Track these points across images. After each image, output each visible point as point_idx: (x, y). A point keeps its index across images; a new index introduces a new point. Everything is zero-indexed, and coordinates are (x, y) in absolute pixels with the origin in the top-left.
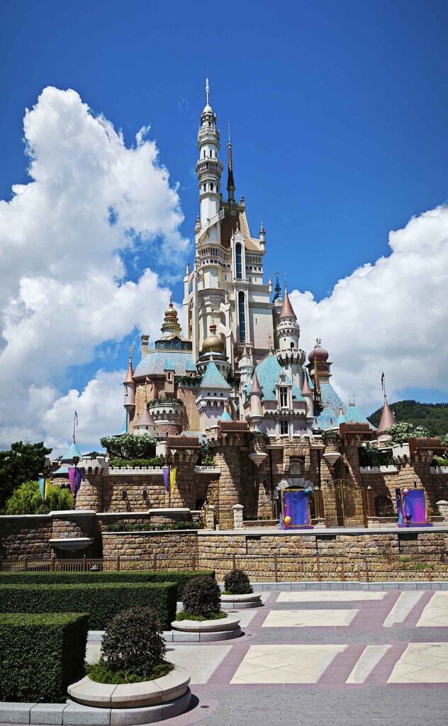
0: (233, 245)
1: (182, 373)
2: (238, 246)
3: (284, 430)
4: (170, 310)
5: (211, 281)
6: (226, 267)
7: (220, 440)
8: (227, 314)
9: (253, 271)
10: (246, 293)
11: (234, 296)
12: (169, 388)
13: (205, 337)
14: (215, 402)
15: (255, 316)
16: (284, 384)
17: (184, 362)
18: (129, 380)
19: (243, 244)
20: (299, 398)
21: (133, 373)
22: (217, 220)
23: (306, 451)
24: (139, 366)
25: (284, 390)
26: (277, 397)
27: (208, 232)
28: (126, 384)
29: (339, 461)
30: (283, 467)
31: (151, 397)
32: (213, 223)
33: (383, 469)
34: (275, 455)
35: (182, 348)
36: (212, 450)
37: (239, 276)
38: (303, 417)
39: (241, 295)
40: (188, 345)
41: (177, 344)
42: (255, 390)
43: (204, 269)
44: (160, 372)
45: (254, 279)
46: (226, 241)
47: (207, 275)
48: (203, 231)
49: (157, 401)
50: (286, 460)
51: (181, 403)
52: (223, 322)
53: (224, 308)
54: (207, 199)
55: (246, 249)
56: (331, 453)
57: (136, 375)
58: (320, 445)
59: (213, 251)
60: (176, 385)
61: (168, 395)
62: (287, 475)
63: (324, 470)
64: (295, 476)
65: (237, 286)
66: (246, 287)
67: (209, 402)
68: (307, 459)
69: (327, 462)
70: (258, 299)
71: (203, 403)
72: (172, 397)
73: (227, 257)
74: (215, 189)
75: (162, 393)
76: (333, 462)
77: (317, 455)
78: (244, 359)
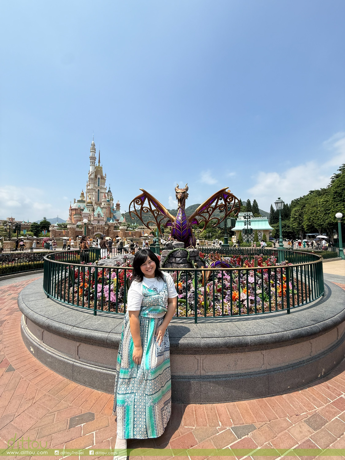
1: (82, 208)
2: (99, 178)
3: (98, 223)
4: (82, 192)
5: (91, 187)
6: (95, 183)
8: (94, 195)
9: (103, 184)
10: (100, 189)
11: (97, 190)
13: (88, 200)
15: (102, 195)
17: (83, 205)
20: (102, 216)
22: (93, 172)
23: (101, 227)
27: (91, 174)
31: (74, 213)
36: (82, 226)
38: (103, 220)
40: (84, 202)
42: (93, 214)
43: (90, 183)
44: (77, 208)
46: (96, 177)
50: (96, 228)
51: (81, 215)
54: (91, 166)
57: (72, 208)
58: (104, 226)
59: (92, 179)
60: (80, 211)
61: (78, 213)
62: (97, 231)
67: (84, 216)
70: (103, 191)
74: (94, 163)
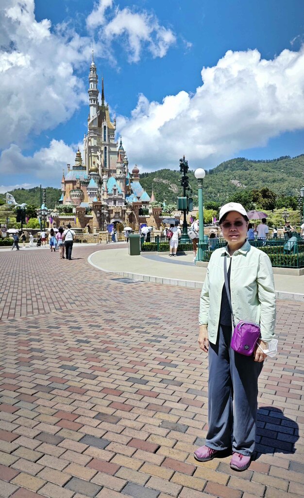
0: (103, 127)
1: (82, 180)
2: (105, 127)
3: (115, 203)
4: (78, 152)
5: (93, 143)
6: (100, 136)
7: (93, 207)
8: (99, 157)
9: (111, 137)
10: (107, 147)
11: (103, 148)
12: (78, 185)
13: (92, 166)
14: (93, 193)
15: (111, 156)
16: (115, 188)
17: (83, 175)
18: (63, 182)
19: (107, 126)
20: (120, 193)
21: (64, 179)
22: (96, 116)
23: (120, 211)
24: (67, 176)
25: (115, 190)
26: (113, 193)
27: (92, 121)
28: (62, 183)
29: (132, 214)
30: (112, 215)
31: (71, 189)
32: (94, 118)
33: (146, 216)
34: (110, 212)
35: (83, 169)
36: (91, 210)
37: (105, 140)
38: (122, 199)
39: (106, 148)
40: (84, 168)
41: (80, 168)
42: (106, 190)
43: (92, 137)
45: (111, 140)
46: (100, 125)
47: (92, 139)
48: (91, 121)
49: (74, 190)
50: (114, 213)
51: (82, 191)
52: (98, 159)
53: (99, 154)
54: (92, 107)
55: (108, 128)
56: (129, 211)
57: (66, 180)
58: (125, 209)
59: (94, 129)
60: (80, 184)
61: (77, 188)
62: (114, 218)
63: (126, 216)
64: (117, 218)
65: (104, 144)
66: (107, 145)
67: (91, 193)
68: (121, 213)
69: (127, 214)
70: (112, 149)
71: (89, 193)
72: (79, 188)
73: (101, 132)
74: (95, 102)
75: (75, 187)
76: (129, 214)
77: (124, 212)
78: (105, 176)
